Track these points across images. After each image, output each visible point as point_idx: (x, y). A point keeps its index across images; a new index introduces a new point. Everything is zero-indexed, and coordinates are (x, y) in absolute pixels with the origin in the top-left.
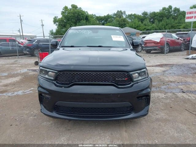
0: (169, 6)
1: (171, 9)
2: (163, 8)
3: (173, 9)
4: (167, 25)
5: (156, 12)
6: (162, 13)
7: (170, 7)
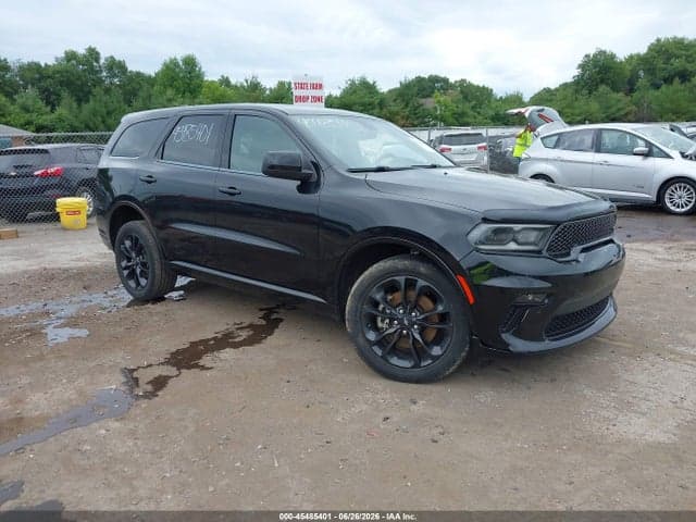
0: (87, 47)
1: (97, 60)
2: (66, 53)
3: (102, 61)
4: (109, 113)
5: (43, 65)
6: (67, 72)
7: (93, 54)
